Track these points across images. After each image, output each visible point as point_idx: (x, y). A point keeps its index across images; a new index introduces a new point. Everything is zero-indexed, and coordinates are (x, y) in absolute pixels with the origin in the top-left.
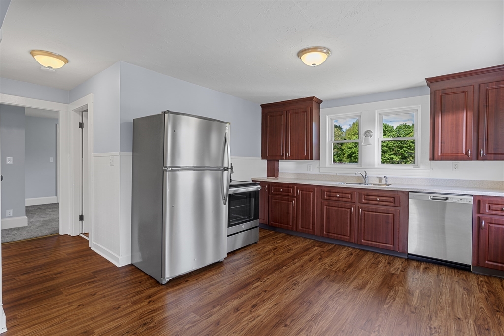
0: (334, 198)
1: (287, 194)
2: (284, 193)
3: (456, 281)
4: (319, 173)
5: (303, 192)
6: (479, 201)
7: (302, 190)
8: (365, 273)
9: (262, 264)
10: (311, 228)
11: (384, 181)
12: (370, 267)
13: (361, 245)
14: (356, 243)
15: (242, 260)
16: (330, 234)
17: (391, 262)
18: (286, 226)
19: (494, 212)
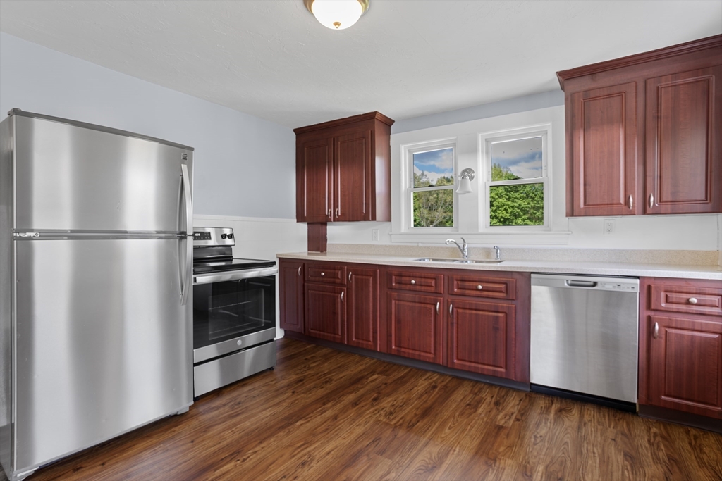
0: (408, 287)
1: (332, 280)
2: (329, 279)
3: (611, 437)
5: (357, 277)
6: (649, 287)
7: (354, 273)
8: (450, 428)
9: (260, 415)
10: (371, 339)
12: (462, 414)
13: (453, 369)
14: (445, 364)
15: (226, 408)
16: (403, 350)
17: (501, 401)
18: (332, 335)
19: (674, 307)
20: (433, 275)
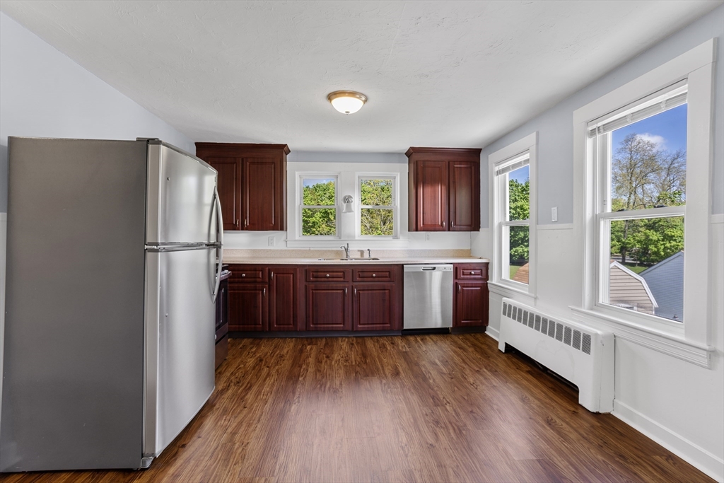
0: (323, 279)
1: (253, 279)
2: (248, 279)
4: (286, 248)
5: (278, 275)
6: (456, 268)
7: (276, 273)
10: (292, 322)
11: (366, 255)
13: (357, 332)
14: (351, 329)
16: (319, 326)
18: (253, 326)
19: (466, 277)
20: (342, 270)
